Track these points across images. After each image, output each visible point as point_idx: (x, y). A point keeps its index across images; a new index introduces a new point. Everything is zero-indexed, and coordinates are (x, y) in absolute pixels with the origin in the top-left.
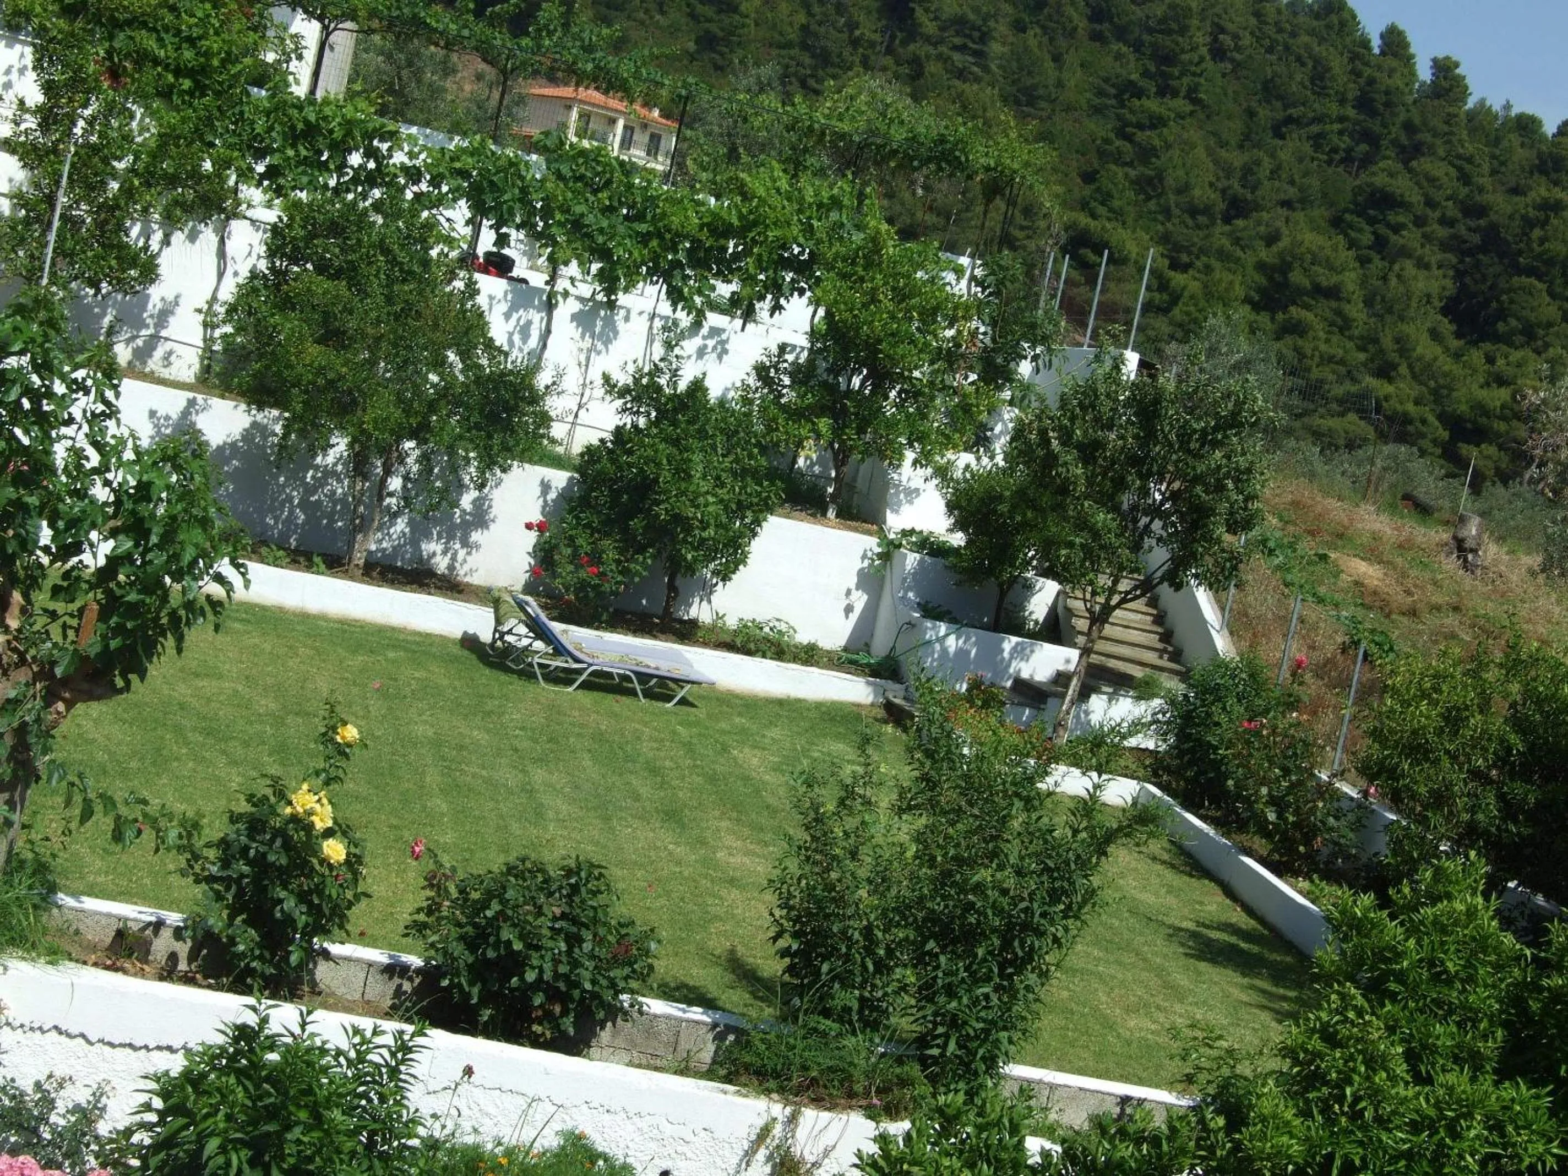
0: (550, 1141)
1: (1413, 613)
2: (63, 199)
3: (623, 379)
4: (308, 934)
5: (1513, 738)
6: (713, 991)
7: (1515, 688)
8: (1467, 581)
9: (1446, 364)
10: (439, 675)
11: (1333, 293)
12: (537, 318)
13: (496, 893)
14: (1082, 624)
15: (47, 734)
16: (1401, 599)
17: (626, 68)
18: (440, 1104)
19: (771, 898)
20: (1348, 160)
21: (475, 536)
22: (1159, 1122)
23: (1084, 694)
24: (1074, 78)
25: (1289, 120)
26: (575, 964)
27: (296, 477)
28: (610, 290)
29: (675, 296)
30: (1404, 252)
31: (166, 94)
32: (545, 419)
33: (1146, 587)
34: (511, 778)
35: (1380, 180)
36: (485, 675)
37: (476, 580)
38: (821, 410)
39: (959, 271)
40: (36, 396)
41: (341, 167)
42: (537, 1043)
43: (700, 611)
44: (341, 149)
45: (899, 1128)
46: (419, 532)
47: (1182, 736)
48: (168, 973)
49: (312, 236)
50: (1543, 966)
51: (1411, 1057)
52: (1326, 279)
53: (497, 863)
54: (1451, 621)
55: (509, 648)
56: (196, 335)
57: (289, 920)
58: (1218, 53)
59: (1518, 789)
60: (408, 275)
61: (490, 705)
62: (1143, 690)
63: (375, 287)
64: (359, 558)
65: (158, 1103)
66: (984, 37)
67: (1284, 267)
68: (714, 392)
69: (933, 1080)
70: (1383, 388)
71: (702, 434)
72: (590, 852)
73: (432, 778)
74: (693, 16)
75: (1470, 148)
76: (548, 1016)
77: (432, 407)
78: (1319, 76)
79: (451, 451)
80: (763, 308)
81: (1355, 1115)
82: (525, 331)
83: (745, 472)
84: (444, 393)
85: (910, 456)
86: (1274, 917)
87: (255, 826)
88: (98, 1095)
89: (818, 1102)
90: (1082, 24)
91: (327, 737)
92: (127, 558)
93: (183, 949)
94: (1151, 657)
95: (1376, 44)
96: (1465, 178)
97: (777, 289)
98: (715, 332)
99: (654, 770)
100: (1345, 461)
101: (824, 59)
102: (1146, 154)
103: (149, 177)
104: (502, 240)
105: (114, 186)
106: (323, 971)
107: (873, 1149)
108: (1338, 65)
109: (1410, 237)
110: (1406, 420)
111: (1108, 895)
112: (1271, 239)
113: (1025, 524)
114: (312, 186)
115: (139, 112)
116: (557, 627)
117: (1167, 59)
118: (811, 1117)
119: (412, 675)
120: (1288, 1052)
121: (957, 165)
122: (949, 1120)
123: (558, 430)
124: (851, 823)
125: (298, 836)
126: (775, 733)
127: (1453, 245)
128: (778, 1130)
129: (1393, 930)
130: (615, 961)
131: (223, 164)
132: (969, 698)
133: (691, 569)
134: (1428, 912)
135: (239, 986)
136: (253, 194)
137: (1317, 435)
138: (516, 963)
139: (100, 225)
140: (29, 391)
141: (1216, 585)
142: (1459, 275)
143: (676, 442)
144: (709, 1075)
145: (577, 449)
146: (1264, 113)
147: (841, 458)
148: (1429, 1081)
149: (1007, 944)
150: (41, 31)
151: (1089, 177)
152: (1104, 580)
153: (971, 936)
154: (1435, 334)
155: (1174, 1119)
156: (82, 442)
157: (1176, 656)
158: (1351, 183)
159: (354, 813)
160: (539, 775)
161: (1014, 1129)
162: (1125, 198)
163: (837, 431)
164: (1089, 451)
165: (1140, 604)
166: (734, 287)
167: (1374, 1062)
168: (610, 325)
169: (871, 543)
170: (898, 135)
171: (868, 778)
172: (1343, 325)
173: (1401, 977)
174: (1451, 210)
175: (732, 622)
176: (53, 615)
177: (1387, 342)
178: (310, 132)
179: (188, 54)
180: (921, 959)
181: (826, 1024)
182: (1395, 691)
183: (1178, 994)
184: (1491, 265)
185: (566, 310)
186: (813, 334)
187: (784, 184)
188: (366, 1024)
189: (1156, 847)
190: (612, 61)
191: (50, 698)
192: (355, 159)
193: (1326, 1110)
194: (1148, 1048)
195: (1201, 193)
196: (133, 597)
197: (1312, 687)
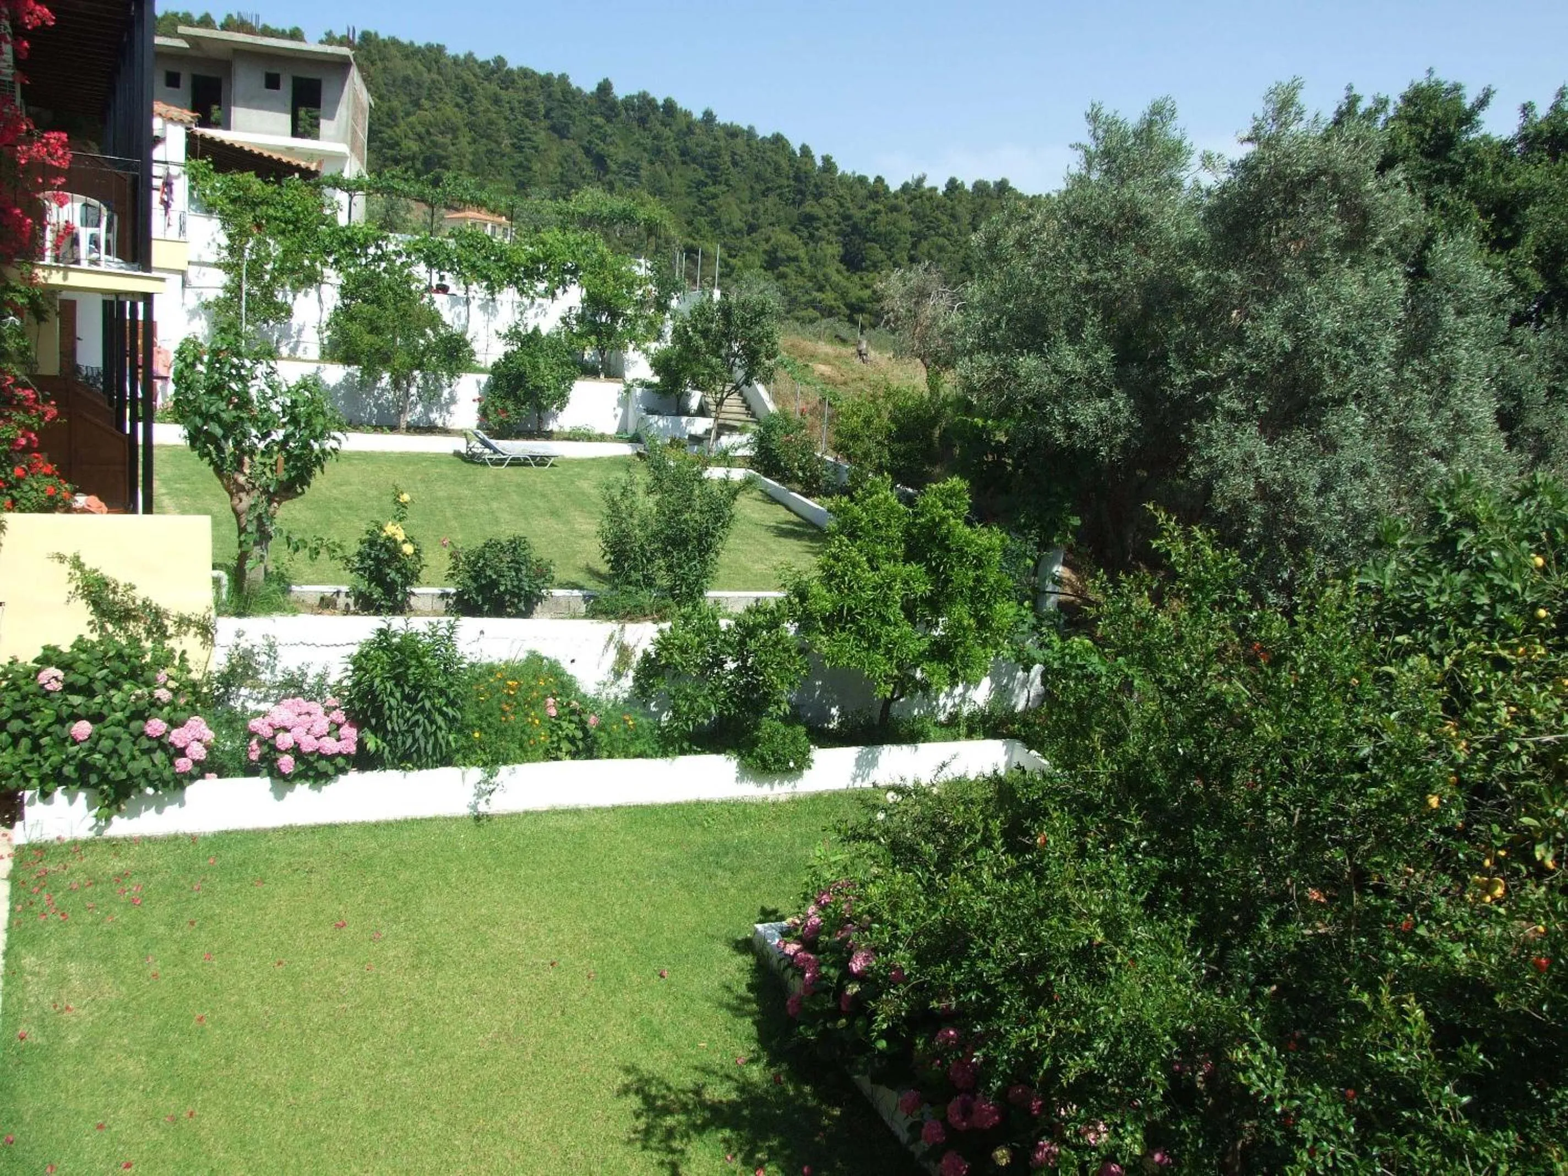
0: (523, 656)
1: (845, 383)
2: (245, 287)
3: (504, 331)
4: (404, 586)
5: (893, 427)
6: (582, 583)
7: (890, 406)
8: (864, 367)
9: (844, 283)
10: (446, 469)
11: (795, 259)
12: (461, 309)
13: (481, 555)
14: (713, 408)
15: (272, 517)
16: (840, 379)
17: (484, 196)
18: (474, 648)
19: (600, 540)
20: (794, 202)
21: (452, 408)
22: (772, 605)
23: (718, 436)
24: (678, 181)
25: (768, 189)
26: (520, 580)
27: (370, 394)
28: (492, 294)
29: (522, 292)
30: (821, 239)
31: (283, 232)
32: (472, 353)
33: (737, 388)
34: (483, 508)
35: (808, 209)
36: (466, 466)
37: (456, 427)
38: (591, 333)
39: (640, 265)
40: (238, 368)
41: (366, 255)
42: (509, 616)
43: (552, 426)
44: (365, 246)
45: (666, 626)
46: (428, 410)
47: (760, 447)
48: (347, 611)
49: (357, 288)
50: (916, 515)
51: (869, 561)
52: (792, 254)
53: (480, 543)
54: (861, 385)
55: (474, 454)
56: (315, 338)
57: (394, 581)
58: (735, 164)
59: (896, 446)
60: (403, 298)
61: (470, 478)
62: (741, 430)
63: (389, 305)
64: (403, 425)
65: (351, 667)
66: (638, 169)
67: (775, 251)
68: (544, 333)
69: (678, 604)
70: (819, 295)
71: (541, 350)
72: (521, 533)
73: (449, 514)
74: (513, 175)
75: (841, 192)
76: (513, 604)
77: (423, 354)
78: (777, 169)
79: (435, 372)
80: (559, 292)
81: (851, 588)
82: (459, 316)
83: (563, 364)
84: (427, 347)
85: (631, 347)
86: (808, 516)
87: (372, 544)
88: (326, 668)
89: (631, 620)
90: (677, 158)
91: (396, 502)
92: (293, 434)
93: (351, 601)
94: (743, 417)
95: (798, 153)
96: (841, 205)
97: (563, 283)
98: (540, 305)
99: (543, 496)
100: (810, 328)
101: (571, 185)
102: (712, 210)
103: (282, 271)
104: (442, 278)
105: (267, 277)
106: (413, 601)
107: (657, 636)
108: (784, 163)
109: (823, 232)
110: (832, 307)
111: (738, 516)
112: (767, 240)
113: (684, 369)
114: (355, 265)
115: (272, 242)
116: (493, 442)
117: (715, 169)
118: (630, 627)
119: (434, 472)
120: (822, 567)
121: (632, 220)
122: (687, 619)
123: (478, 357)
124: (627, 502)
125: (391, 545)
126: (592, 472)
127: (840, 233)
128: (617, 636)
129: (857, 510)
130: (538, 576)
131: (313, 261)
132: (671, 445)
133: (546, 409)
134: (869, 501)
135: (378, 612)
136: (328, 272)
137: (797, 319)
138: (494, 584)
139: (264, 295)
140: (233, 366)
141: (765, 381)
142: (844, 245)
143: (531, 355)
144: (585, 617)
145: (489, 365)
146: (757, 186)
147: (601, 351)
148: (878, 569)
149: (700, 543)
150: (222, 212)
151: (690, 223)
152: (719, 388)
153: (685, 542)
154: (838, 271)
155: (778, 603)
156: (264, 387)
157: (753, 415)
158: (796, 212)
159: (417, 533)
160: (495, 505)
161: (714, 618)
162: (706, 230)
163: (599, 340)
164: (705, 334)
165: (735, 395)
166: (546, 284)
167: (855, 565)
168: (494, 307)
169: (620, 387)
170: (605, 211)
171: (632, 483)
172: (801, 272)
173: (862, 529)
174: (838, 219)
175: (567, 429)
176: (264, 464)
177: (820, 277)
178: (350, 241)
179: (289, 214)
180: (666, 554)
181: (630, 588)
182: (843, 414)
183: (773, 552)
184: (857, 239)
185: (475, 304)
186: (583, 301)
187: (560, 237)
188: (434, 620)
189: (756, 494)
190: (478, 194)
191: (270, 501)
192: (372, 250)
193: (838, 588)
194: (763, 576)
195: (737, 224)
196: (297, 452)
197: (810, 419)
